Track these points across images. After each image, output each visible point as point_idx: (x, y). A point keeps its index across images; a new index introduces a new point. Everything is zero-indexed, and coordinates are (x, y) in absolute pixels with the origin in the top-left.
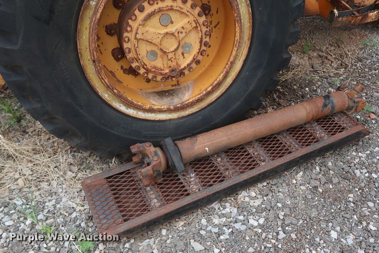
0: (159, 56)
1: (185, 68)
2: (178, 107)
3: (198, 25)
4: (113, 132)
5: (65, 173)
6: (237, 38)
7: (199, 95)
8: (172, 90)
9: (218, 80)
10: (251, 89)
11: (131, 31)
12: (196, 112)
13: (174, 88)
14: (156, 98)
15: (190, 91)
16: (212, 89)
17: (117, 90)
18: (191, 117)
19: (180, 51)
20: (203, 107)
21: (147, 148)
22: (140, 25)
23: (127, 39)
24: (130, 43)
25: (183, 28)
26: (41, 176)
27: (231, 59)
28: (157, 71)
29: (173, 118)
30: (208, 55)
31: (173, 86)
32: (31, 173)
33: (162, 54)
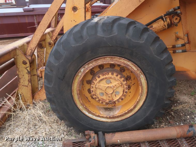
0: (105, 95)
1: (116, 101)
2: (111, 117)
3: (122, 85)
4: (81, 122)
5: (61, 135)
6: (140, 92)
7: (121, 113)
8: (112, 108)
9: (131, 108)
10: (147, 115)
11: (94, 84)
12: (119, 121)
13: (113, 107)
14: (103, 111)
15: (119, 110)
16: (128, 111)
17: (85, 106)
18: (117, 123)
19: (114, 94)
20: (123, 119)
21: (91, 134)
22: (97, 83)
23: (92, 87)
24: (93, 89)
25: (115, 85)
26: (52, 133)
27: (138, 100)
28: (103, 101)
29: (108, 121)
30: (129, 96)
31: (112, 106)
32: (49, 131)
33: (106, 94)
